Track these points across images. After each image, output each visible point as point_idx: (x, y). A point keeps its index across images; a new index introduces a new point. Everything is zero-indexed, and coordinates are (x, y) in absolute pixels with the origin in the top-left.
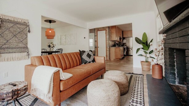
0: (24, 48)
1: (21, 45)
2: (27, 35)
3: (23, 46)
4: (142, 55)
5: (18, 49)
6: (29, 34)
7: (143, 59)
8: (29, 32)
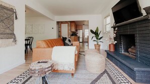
0: (11, 34)
1: (8, 31)
2: (13, 22)
3: (10, 32)
4: (95, 41)
5: (5, 36)
6: (15, 21)
7: (96, 43)
8: (16, 18)
